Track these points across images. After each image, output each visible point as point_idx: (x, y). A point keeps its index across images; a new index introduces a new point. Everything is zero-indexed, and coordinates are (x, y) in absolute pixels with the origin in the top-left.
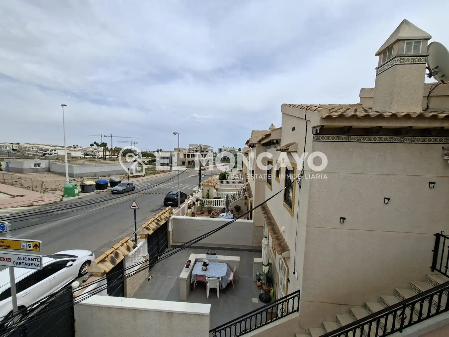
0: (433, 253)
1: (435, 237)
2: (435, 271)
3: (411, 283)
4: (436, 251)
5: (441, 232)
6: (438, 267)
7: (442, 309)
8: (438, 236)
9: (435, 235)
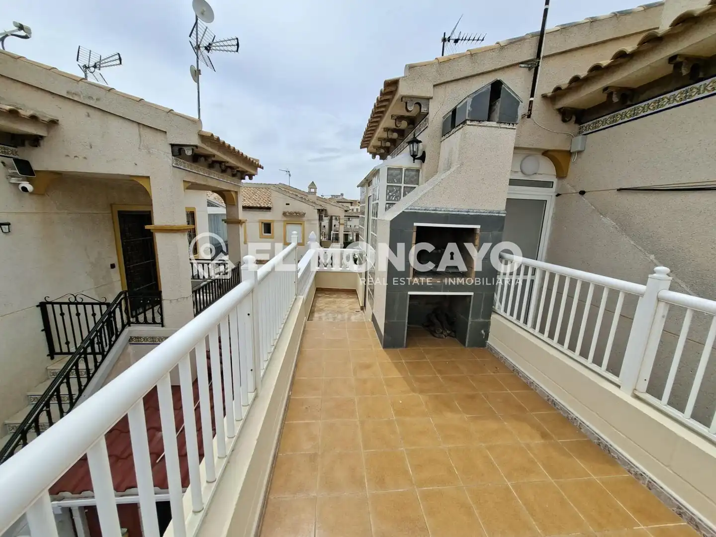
0: (44, 333)
1: (39, 310)
2: (56, 356)
3: (28, 396)
4: (47, 329)
5: (45, 298)
6: (57, 350)
7: (75, 397)
8: (43, 306)
9: (37, 306)
